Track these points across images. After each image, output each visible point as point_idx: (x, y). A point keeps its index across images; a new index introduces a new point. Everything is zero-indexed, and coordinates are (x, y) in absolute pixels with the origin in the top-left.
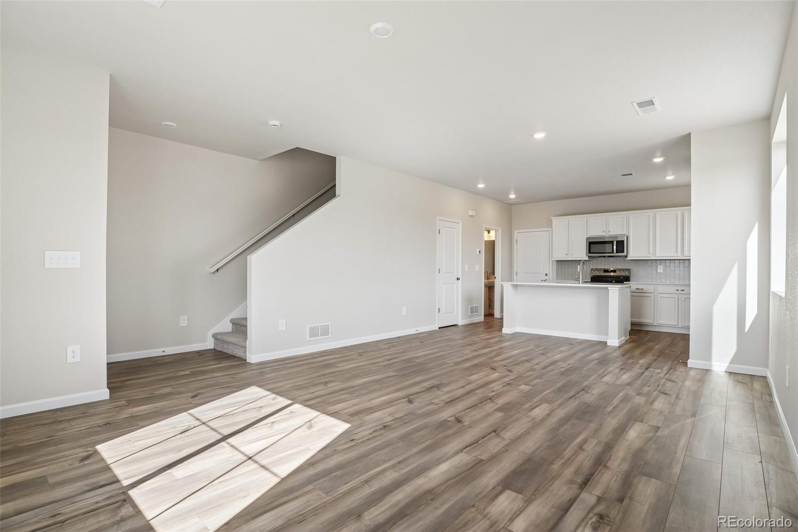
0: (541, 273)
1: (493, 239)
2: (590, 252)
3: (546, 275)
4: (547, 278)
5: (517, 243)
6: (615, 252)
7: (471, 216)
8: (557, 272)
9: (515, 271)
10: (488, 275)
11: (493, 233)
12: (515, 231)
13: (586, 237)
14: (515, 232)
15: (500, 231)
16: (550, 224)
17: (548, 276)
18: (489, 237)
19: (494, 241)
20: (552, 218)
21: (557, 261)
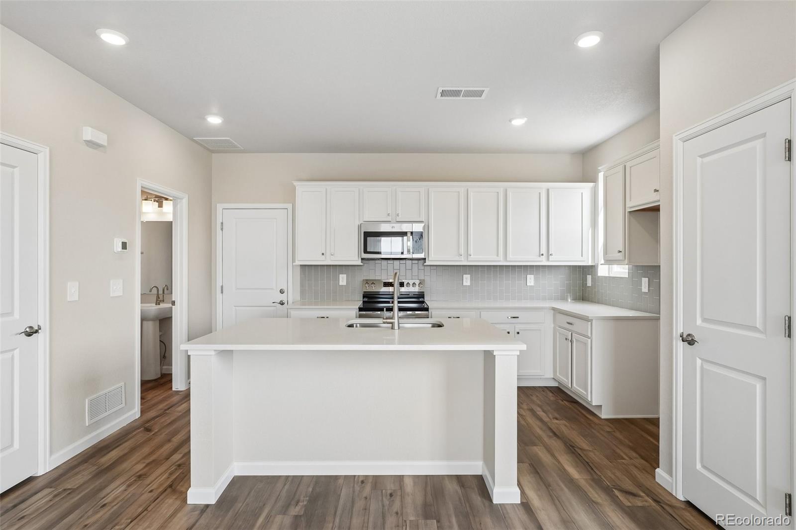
0: (272, 289)
1: (169, 218)
2: (366, 252)
3: (282, 292)
4: (283, 297)
5: (222, 229)
6: (405, 252)
7: (91, 144)
8: (302, 285)
9: (219, 284)
10: (158, 294)
11: (168, 206)
12: (218, 205)
13: (358, 223)
14: (220, 207)
15: (185, 201)
16: (290, 196)
17: (285, 293)
18: (162, 214)
19: (172, 222)
20: (295, 183)
21: (301, 265)
